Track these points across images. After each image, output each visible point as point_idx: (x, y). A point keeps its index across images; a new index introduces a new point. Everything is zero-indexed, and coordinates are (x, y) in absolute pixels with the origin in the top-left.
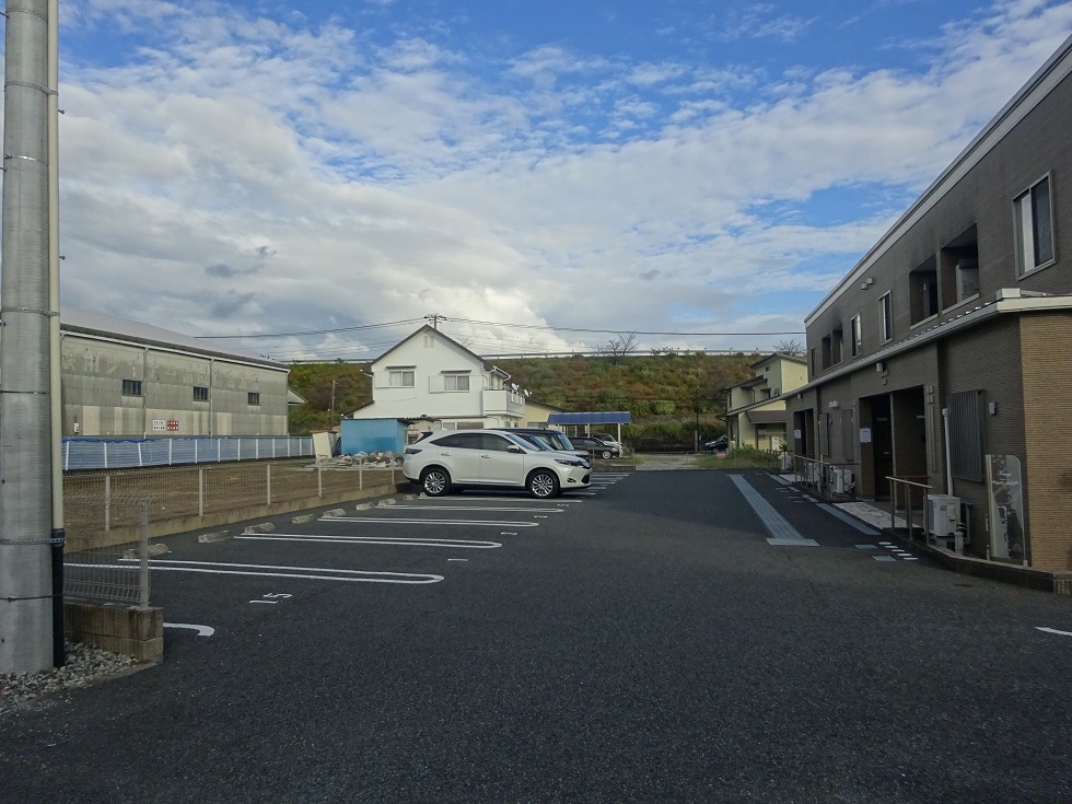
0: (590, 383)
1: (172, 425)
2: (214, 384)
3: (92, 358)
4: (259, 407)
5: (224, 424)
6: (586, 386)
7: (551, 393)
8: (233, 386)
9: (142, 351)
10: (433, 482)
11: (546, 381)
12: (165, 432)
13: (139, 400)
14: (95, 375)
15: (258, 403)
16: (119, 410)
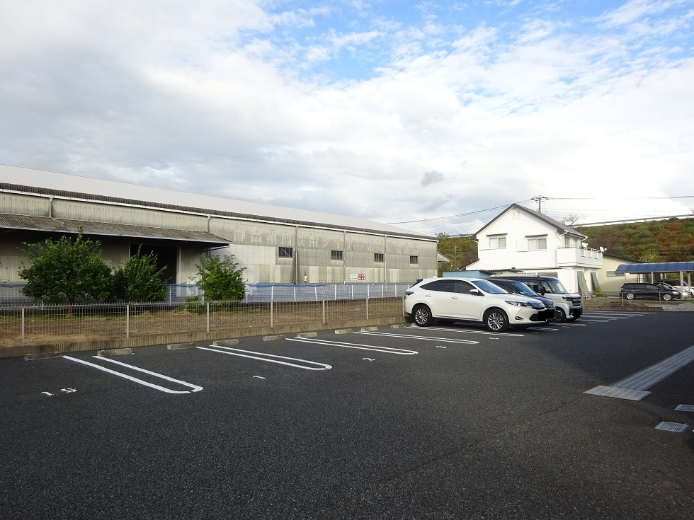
0: (683, 239)
1: (361, 277)
2: (387, 251)
3: (313, 239)
4: (417, 265)
5: (395, 276)
6: (679, 242)
7: (646, 249)
8: (400, 252)
9: (342, 233)
10: (421, 316)
11: (643, 240)
12: (357, 281)
13: (341, 262)
14: (315, 248)
15: (417, 263)
16: (329, 268)
